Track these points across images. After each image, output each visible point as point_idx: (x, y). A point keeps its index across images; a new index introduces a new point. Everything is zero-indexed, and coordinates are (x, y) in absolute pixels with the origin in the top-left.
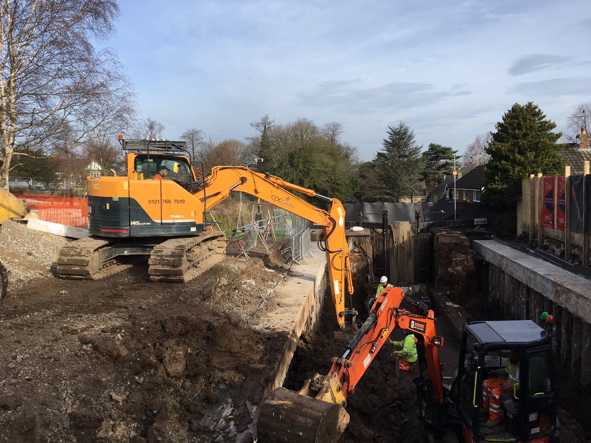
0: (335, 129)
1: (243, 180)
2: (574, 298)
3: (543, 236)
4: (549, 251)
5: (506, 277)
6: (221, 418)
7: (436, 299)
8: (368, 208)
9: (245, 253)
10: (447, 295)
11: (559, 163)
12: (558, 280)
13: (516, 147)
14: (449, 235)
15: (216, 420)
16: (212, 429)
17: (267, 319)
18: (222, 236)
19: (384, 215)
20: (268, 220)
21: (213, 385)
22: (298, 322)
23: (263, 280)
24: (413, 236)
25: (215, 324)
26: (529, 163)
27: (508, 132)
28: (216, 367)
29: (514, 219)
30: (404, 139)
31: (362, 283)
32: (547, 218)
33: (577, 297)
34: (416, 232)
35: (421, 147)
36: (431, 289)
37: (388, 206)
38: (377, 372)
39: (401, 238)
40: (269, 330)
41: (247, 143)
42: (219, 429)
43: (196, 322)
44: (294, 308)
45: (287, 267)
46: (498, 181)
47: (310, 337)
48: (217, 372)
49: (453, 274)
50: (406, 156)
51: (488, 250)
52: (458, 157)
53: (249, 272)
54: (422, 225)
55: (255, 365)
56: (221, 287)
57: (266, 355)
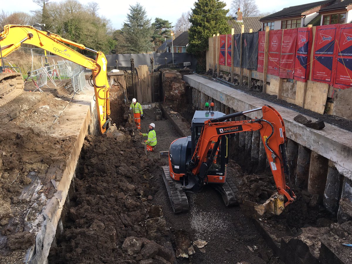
0: (94, 6)
1: (30, 36)
2: (236, 102)
3: (220, 70)
4: (223, 78)
5: (202, 95)
6: (34, 192)
7: (165, 110)
8: (121, 58)
9: (39, 89)
10: (170, 107)
11: (228, 28)
12: (228, 93)
13: (205, 18)
14: (170, 72)
15: (31, 194)
16: (28, 200)
17: (60, 129)
18: (19, 76)
19: (132, 61)
20: (54, 66)
21: (26, 174)
22: (82, 129)
23: (55, 105)
24: (150, 74)
25: (22, 134)
26: (212, 28)
27: (201, 8)
28: (26, 162)
29: (205, 62)
30: (140, 14)
31: (121, 104)
32: (222, 60)
33: (238, 102)
34: (152, 72)
35: (151, 19)
36: (161, 105)
37: (134, 56)
38: (134, 154)
39: (142, 76)
40: (63, 136)
41: (32, 15)
42: (33, 199)
43: (7, 134)
44: (79, 121)
45: (71, 97)
46: (196, 39)
47: (91, 138)
48: (27, 165)
49: (173, 95)
50: (142, 26)
51: (192, 80)
52: (173, 27)
53: (44, 100)
54: (155, 67)
55: (55, 157)
56: (23, 111)
57: (62, 150)
